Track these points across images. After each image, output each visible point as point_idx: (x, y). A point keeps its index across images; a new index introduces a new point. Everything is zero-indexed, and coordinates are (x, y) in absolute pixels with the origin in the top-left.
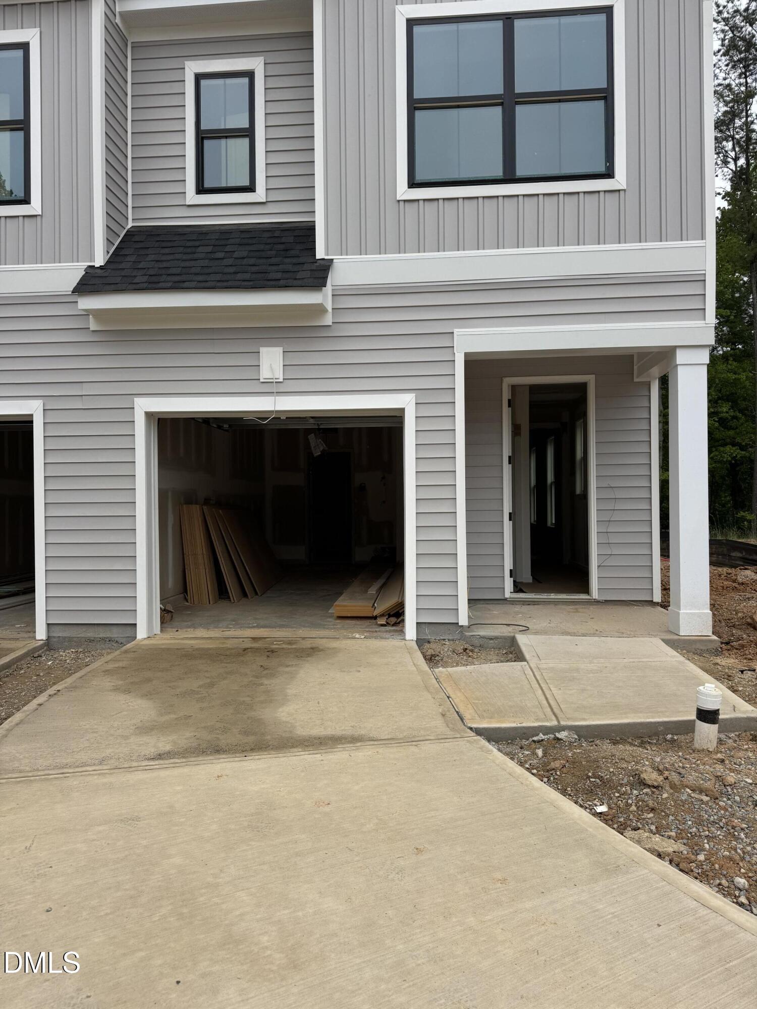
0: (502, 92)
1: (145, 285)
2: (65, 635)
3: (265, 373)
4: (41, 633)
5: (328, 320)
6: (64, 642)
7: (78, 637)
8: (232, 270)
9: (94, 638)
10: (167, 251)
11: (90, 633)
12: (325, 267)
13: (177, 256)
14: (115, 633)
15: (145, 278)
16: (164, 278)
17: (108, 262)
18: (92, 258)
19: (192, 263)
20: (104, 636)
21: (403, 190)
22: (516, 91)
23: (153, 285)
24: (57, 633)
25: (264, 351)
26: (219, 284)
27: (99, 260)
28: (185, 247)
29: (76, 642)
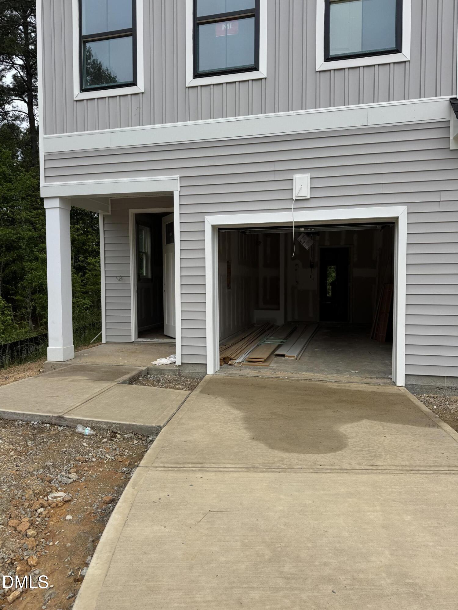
2: (418, 384)
4: (401, 381)
6: (417, 388)
7: (429, 386)
9: (443, 387)
11: (439, 383)
18: (453, 92)
20: (451, 385)
29: (427, 389)
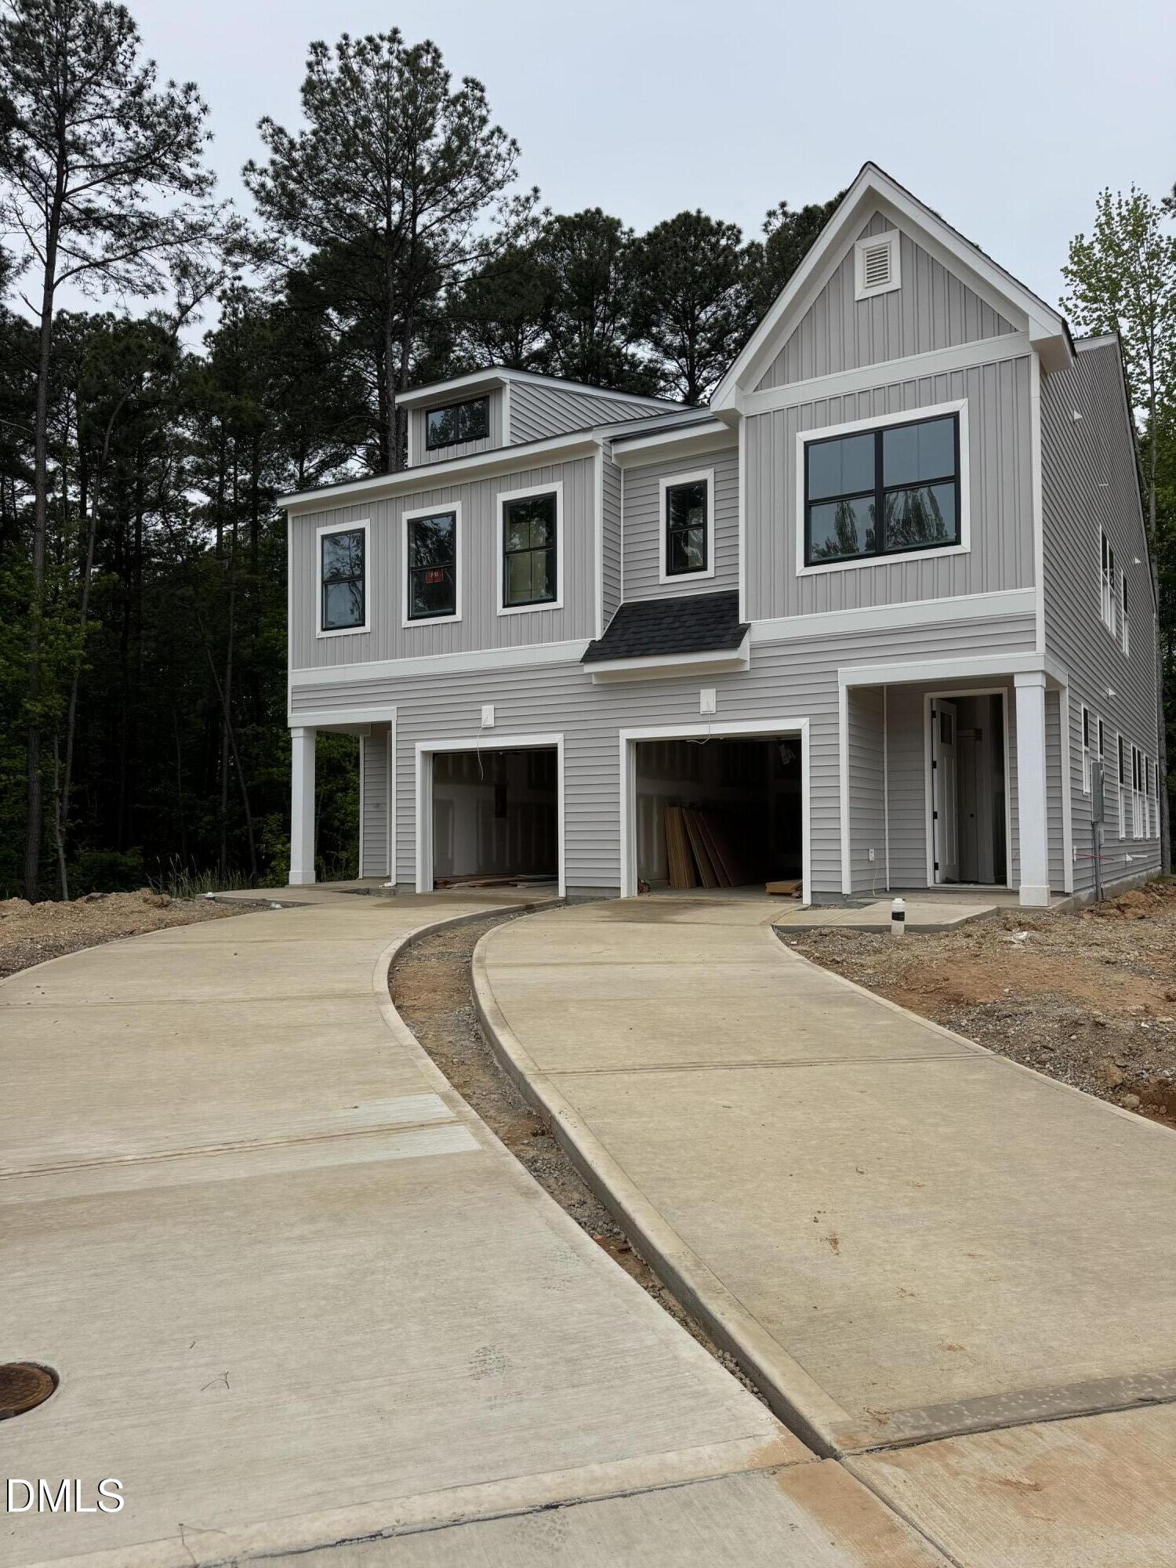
0: (874, 488)
1: (624, 654)
2: (576, 895)
3: (703, 708)
4: (562, 893)
5: (747, 667)
7: (584, 896)
8: (681, 637)
10: (644, 623)
11: (592, 894)
12: (744, 629)
13: (649, 628)
14: (607, 894)
15: (625, 648)
16: (637, 647)
17: (605, 636)
18: (594, 636)
19: (657, 633)
20: (601, 896)
21: (800, 569)
22: (885, 486)
23: (629, 654)
24: (572, 893)
25: (703, 692)
26: (672, 650)
27: (598, 637)
28: (656, 619)
